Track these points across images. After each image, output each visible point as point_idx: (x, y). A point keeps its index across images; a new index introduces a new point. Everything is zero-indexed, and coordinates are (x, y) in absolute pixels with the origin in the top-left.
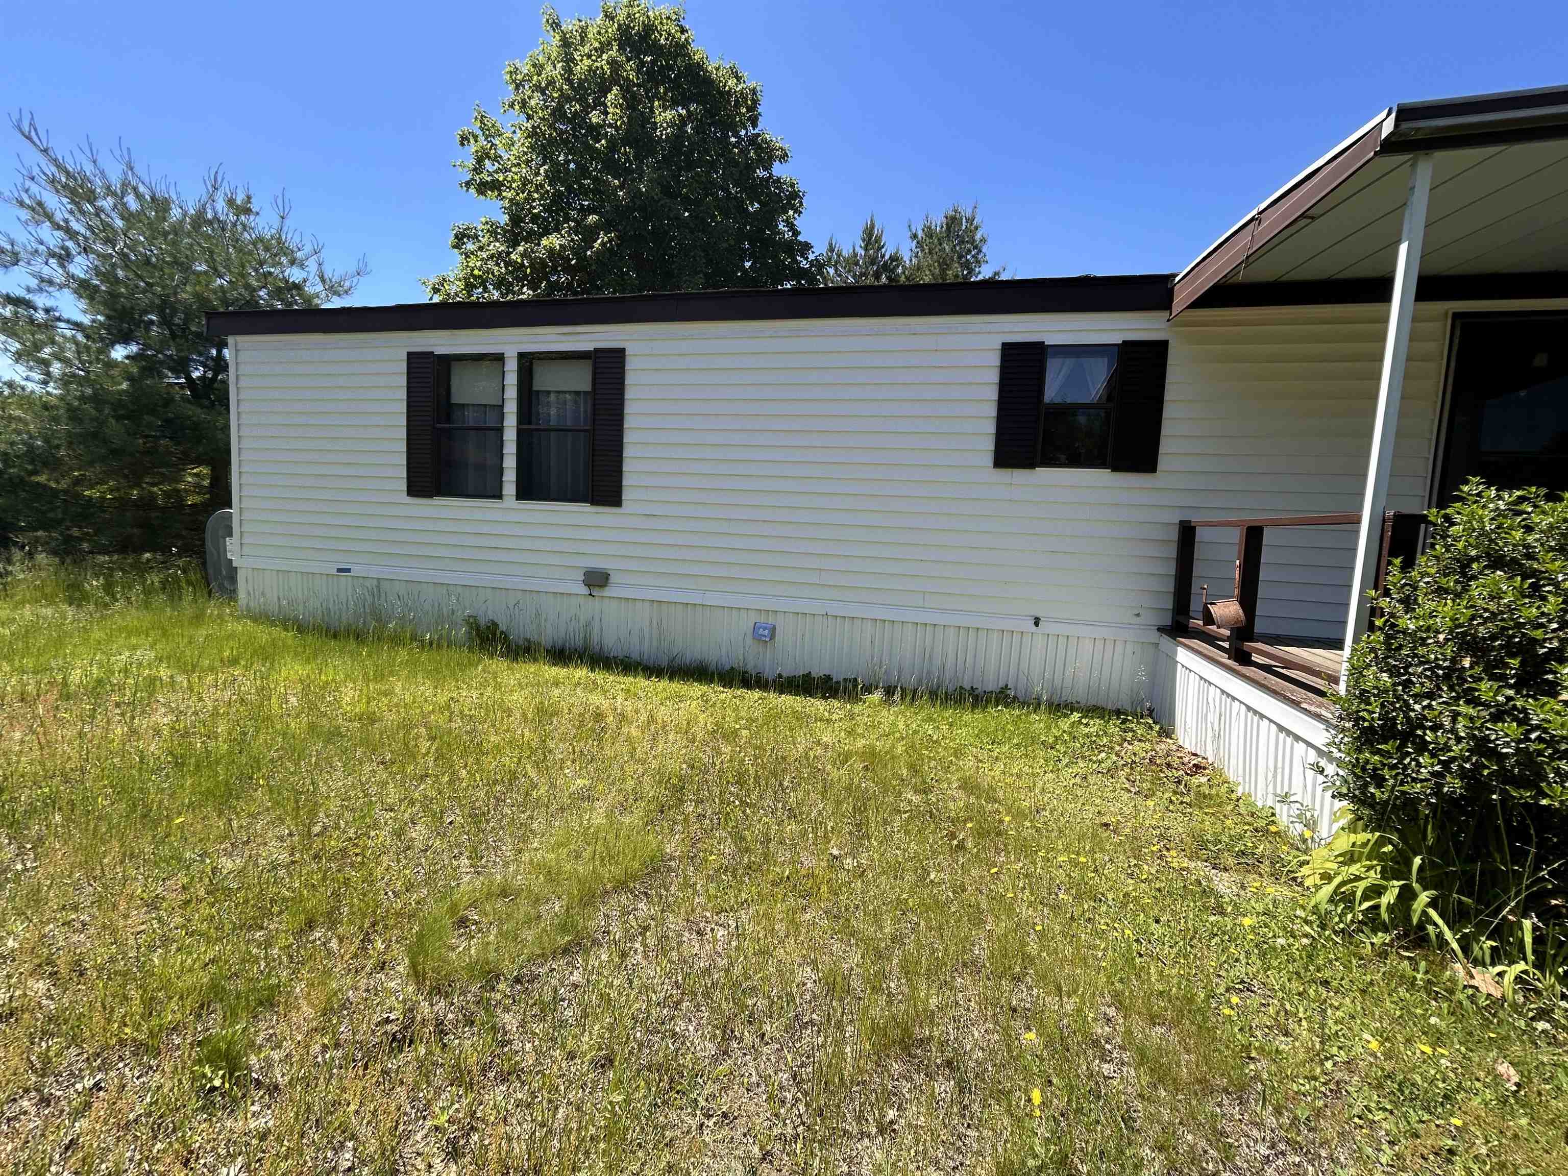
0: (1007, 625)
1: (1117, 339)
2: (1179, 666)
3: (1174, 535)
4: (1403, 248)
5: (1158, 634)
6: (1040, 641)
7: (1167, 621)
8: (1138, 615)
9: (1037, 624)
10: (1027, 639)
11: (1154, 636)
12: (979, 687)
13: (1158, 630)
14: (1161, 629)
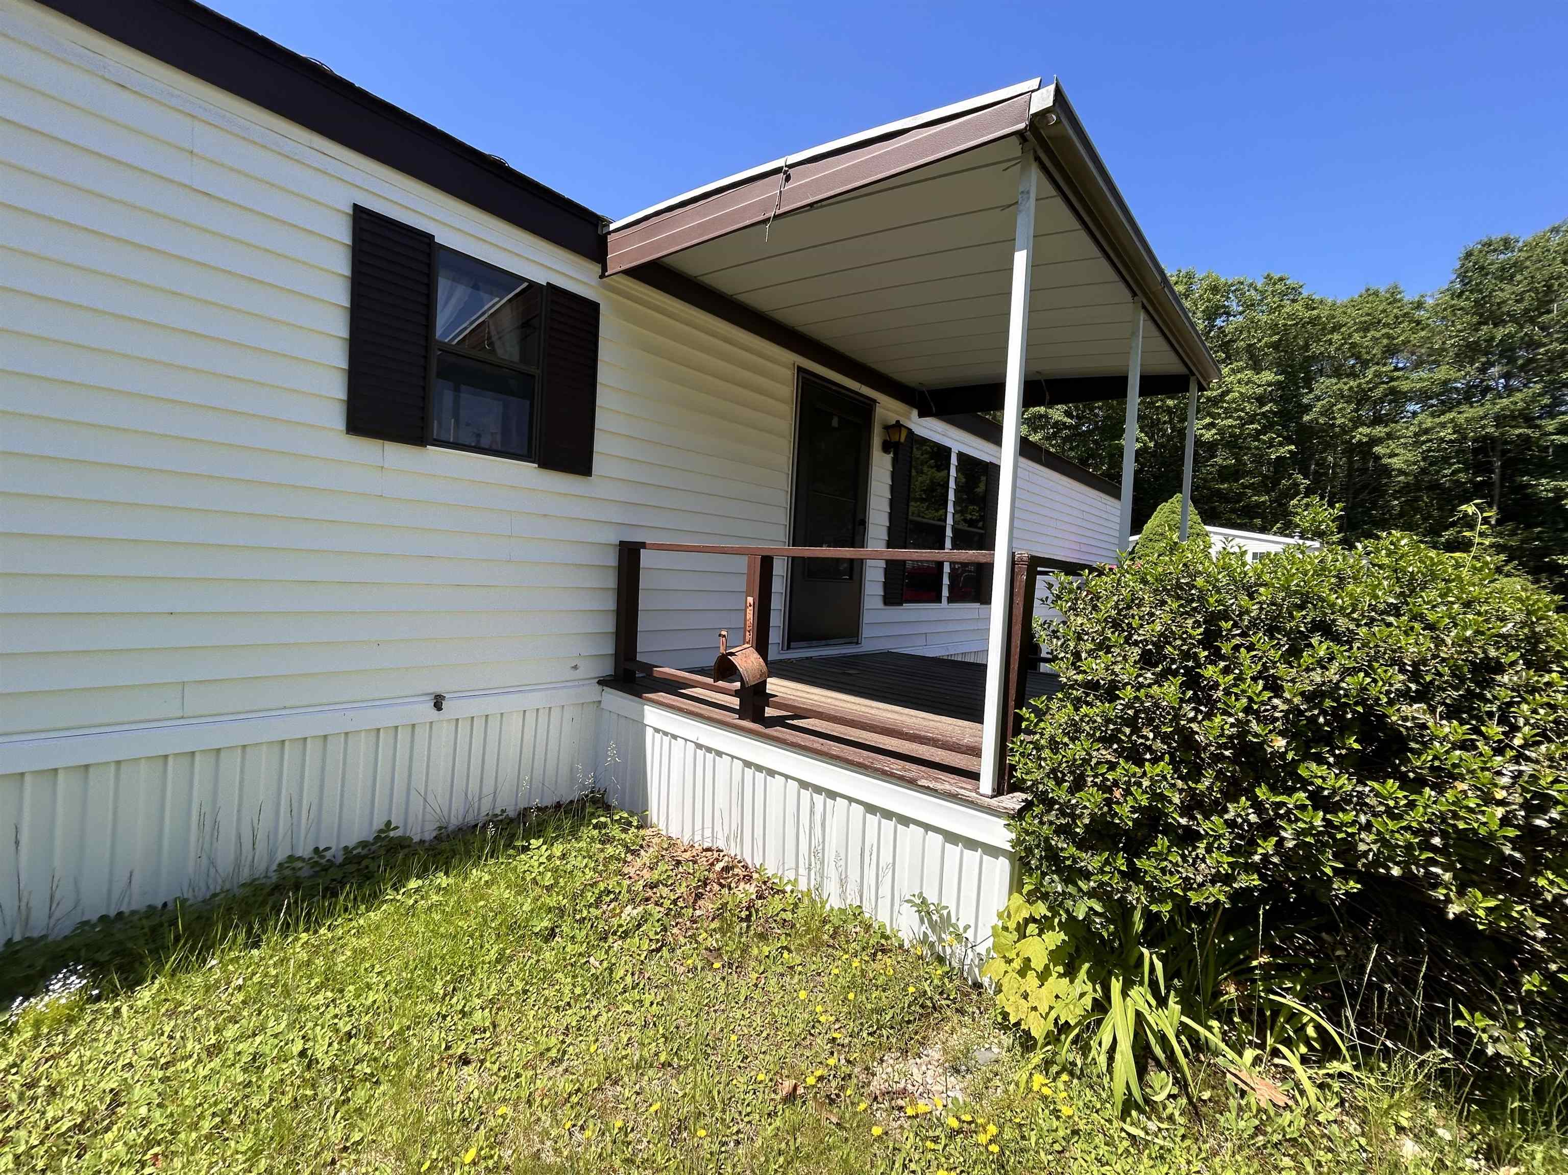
0: (385, 718)
1: (541, 278)
2: (649, 732)
3: (612, 560)
4: (1020, 260)
5: (599, 688)
6: (444, 732)
7: (608, 669)
8: (575, 667)
9: (438, 706)
10: (422, 734)
11: (593, 692)
12: (333, 845)
13: (599, 683)
14: (603, 682)
